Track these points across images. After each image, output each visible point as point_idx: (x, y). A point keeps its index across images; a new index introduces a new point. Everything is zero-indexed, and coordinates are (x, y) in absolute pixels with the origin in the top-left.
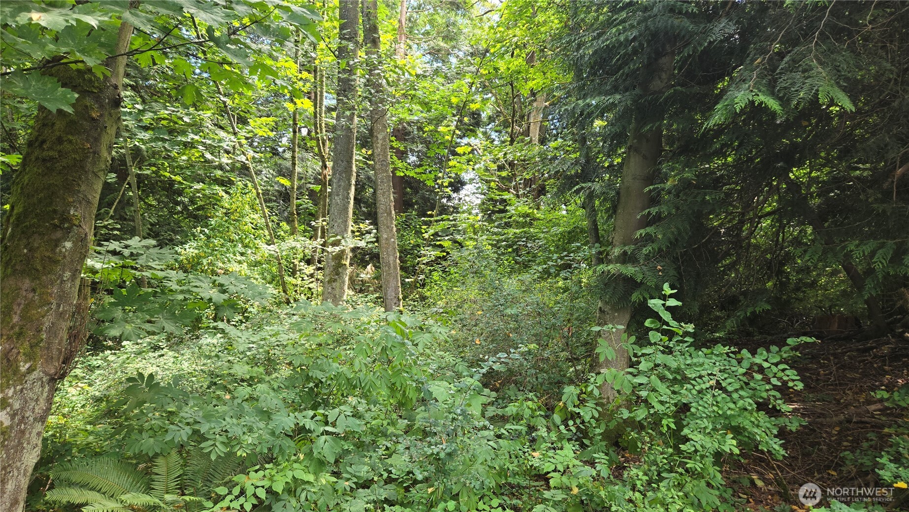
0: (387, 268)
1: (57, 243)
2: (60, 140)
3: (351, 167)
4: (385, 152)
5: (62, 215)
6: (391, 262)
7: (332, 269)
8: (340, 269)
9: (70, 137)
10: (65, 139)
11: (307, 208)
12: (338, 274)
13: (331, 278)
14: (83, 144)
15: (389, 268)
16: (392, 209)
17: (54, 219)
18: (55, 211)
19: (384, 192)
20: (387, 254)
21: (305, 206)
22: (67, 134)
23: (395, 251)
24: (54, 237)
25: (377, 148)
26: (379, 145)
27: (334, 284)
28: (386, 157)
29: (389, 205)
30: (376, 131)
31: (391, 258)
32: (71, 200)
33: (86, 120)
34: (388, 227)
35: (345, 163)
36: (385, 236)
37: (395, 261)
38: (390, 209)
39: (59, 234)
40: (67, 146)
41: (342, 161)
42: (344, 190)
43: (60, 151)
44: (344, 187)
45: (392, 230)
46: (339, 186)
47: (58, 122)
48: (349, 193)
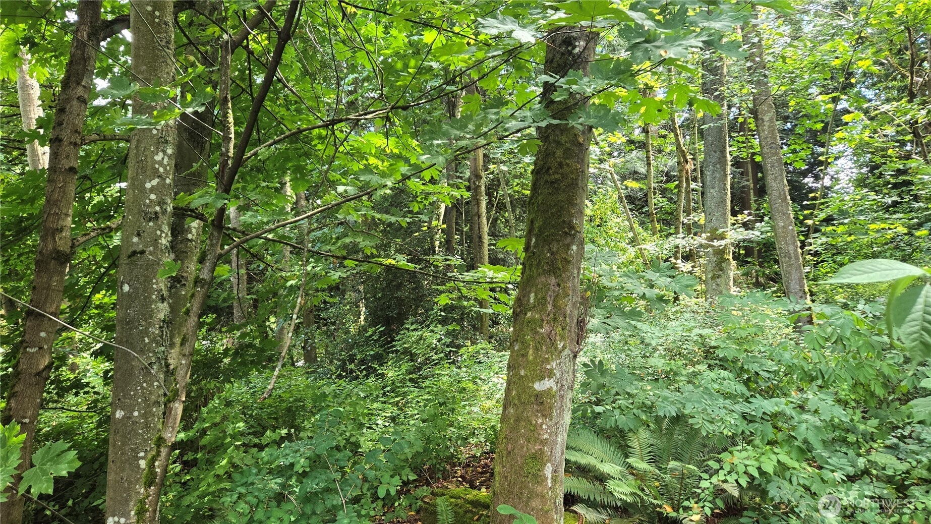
0: (787, 259)
1: (568, 247)
2: (561, 165)
3: (725, 157)
4: (773, 134)
5: (569, 225)
6: (792, 252)
7: (714, 265)
8: (723, 264)
9: (567, 161)
10: (564, 163)
11: (662, 207)
12: (721, 269)
13: (715, 275)
14: (576, 166)
15: (790, 258)
16: (787, 193)
17: (564, 228)
18: (564, 221)
19: (776, 177)
20: (786, 243)
21: (661, 204)
22: (566, 159)
23: (795, 240)
24: (566, 243)
25: (763, 130)
26: (766, 128)
27: (718, 280)
28: (775, 138)
29: (783, 190)
30: (762, 113)
31: (791, 248)
32: (573, 211)
33: (576, 146)
34: (784, 214)
35: (718, 153)
36: (781, 224)
37: (796, 251)
38: (785, 194)
39: (569, 240)
40: (566, 169)
41: (715, 152)
42: (720, 181)
43: (562, 174)
44: (720, 178)
45: (789, 217)
46: (714, 178)
47: (558, 151)
48: (725, 184)
